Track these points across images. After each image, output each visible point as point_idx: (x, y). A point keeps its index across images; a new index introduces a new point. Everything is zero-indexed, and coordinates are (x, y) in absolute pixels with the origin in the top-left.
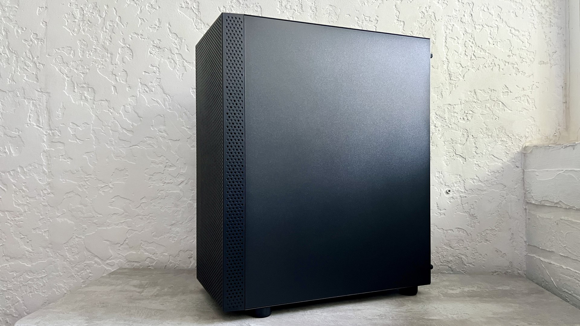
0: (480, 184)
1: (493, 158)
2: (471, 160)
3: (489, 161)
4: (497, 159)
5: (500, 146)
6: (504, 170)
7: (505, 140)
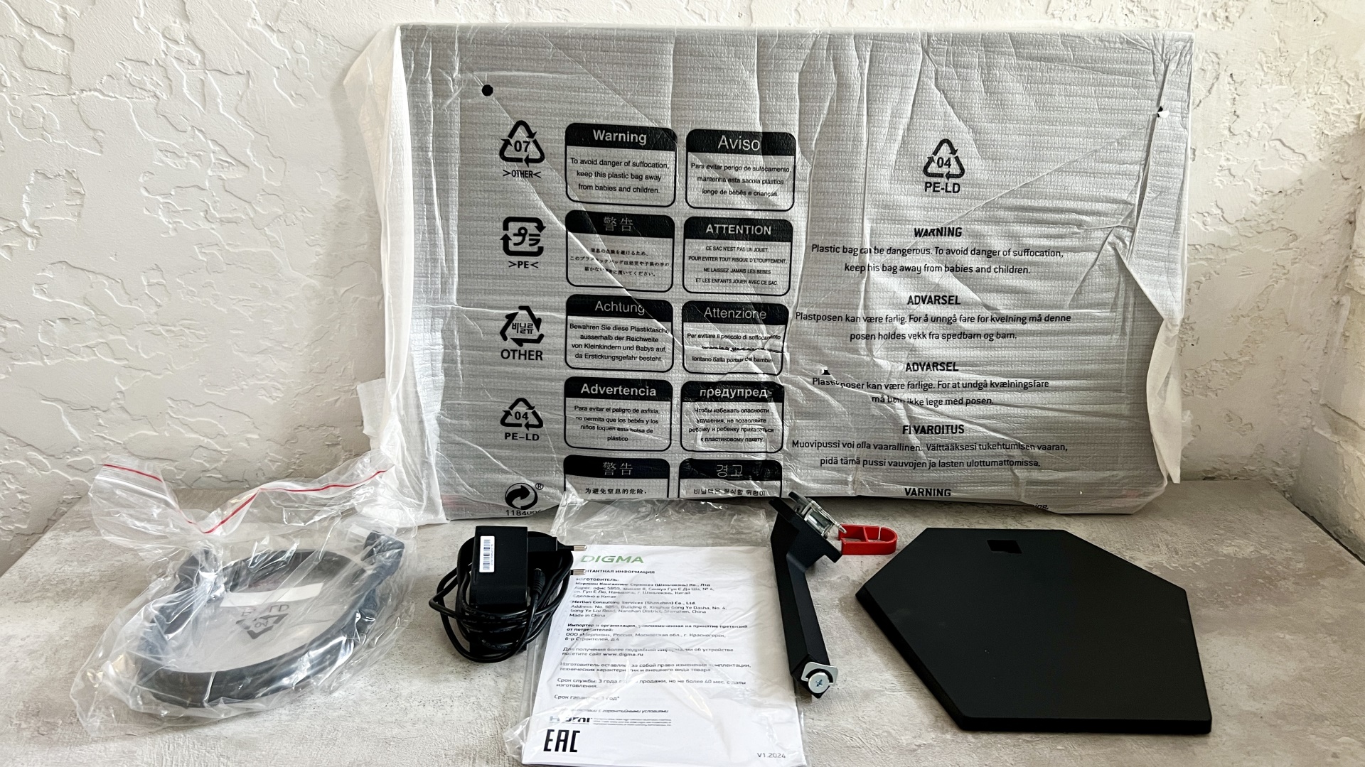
0: (1224, 228)
1: (1277, 150)
2: (1212, 156)
3: (1264, 157)
4: (1291, 151)
5: (1309, 111)
6: (1302, 187)
7: (1330, 93)
